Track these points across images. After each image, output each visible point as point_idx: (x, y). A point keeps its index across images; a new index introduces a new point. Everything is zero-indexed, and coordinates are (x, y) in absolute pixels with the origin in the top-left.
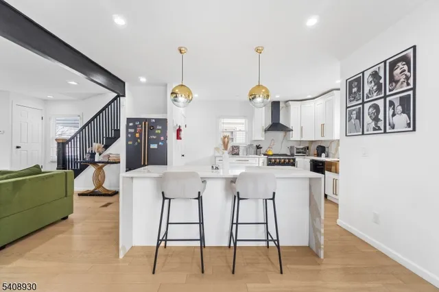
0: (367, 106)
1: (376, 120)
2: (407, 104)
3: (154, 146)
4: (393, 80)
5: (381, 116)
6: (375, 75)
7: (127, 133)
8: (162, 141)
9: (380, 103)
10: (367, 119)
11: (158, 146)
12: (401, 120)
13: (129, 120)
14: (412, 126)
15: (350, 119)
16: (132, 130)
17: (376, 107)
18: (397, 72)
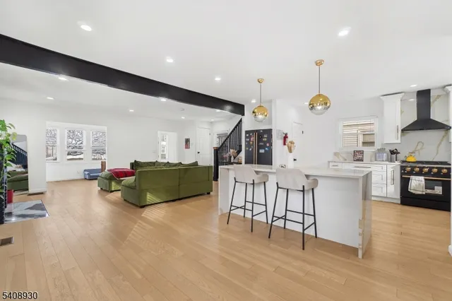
3: (262, 151)
7: (246, 141)
8: (267, 147)
11: (265, 151)
13: (247, 132)
16: (248, 140)
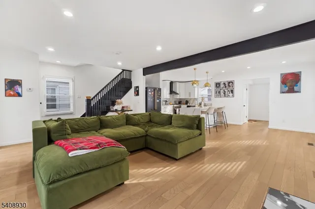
0: (222, 91)
1: (225, 94)
2: (232, 91)
4: (229, 86)
5: (226, 93)
6: (224, 84)
7: (148, 94)
9: (226, 90)
10: (222, 94)
11: (159, 101)
12: (231, 94)
13: (148, 88)
14: (233, 96)
15: (216, 93)
16: (150, 93)
17: (225, 91)
18: (230, 84)
